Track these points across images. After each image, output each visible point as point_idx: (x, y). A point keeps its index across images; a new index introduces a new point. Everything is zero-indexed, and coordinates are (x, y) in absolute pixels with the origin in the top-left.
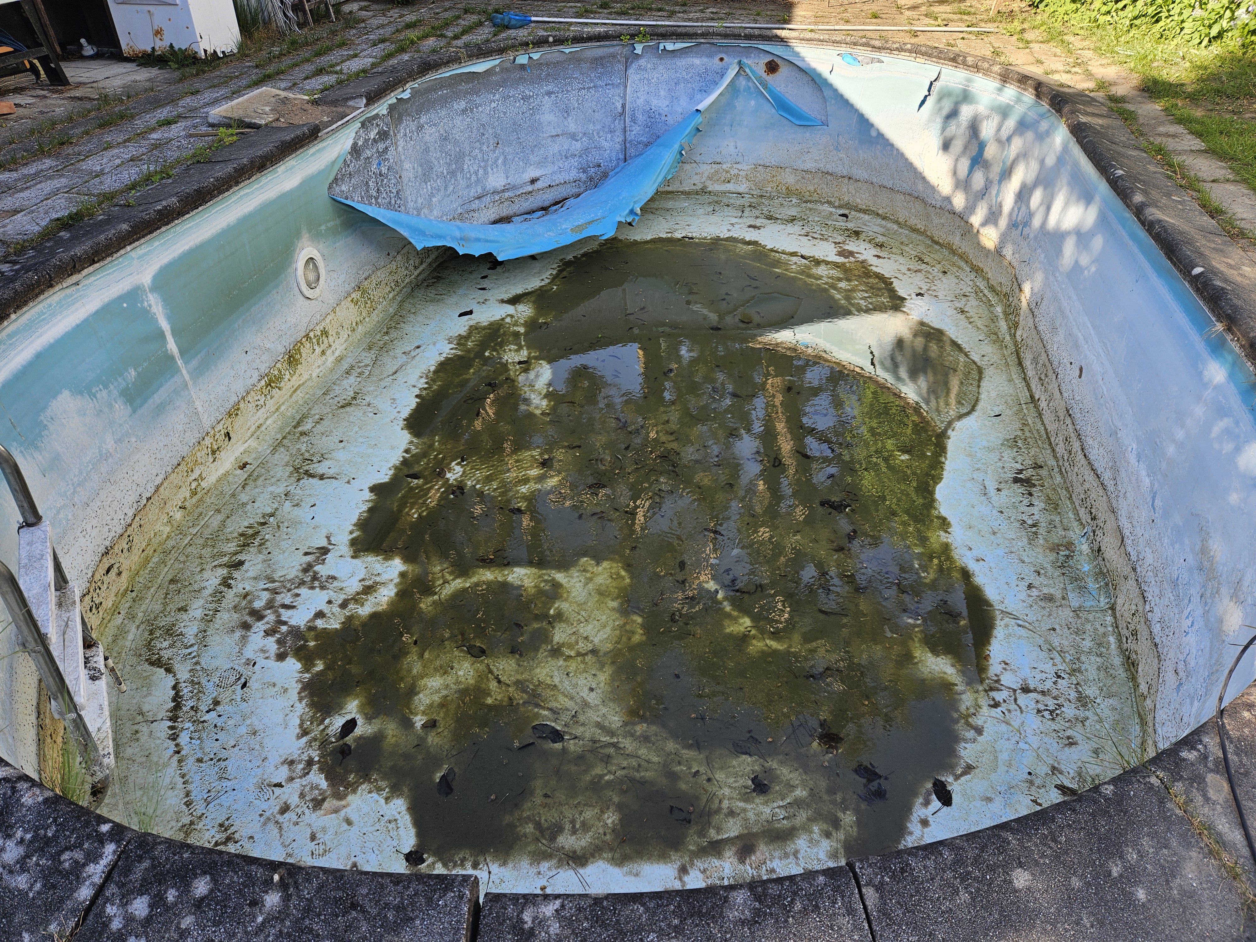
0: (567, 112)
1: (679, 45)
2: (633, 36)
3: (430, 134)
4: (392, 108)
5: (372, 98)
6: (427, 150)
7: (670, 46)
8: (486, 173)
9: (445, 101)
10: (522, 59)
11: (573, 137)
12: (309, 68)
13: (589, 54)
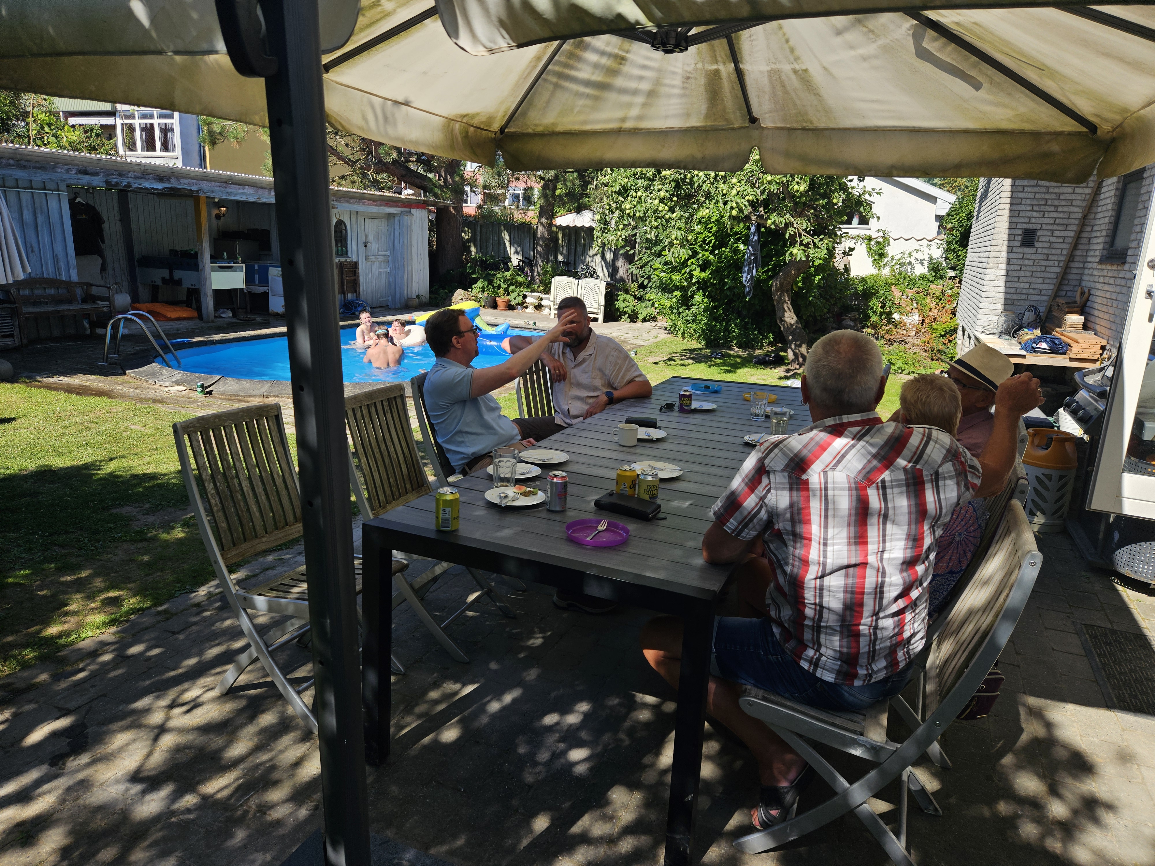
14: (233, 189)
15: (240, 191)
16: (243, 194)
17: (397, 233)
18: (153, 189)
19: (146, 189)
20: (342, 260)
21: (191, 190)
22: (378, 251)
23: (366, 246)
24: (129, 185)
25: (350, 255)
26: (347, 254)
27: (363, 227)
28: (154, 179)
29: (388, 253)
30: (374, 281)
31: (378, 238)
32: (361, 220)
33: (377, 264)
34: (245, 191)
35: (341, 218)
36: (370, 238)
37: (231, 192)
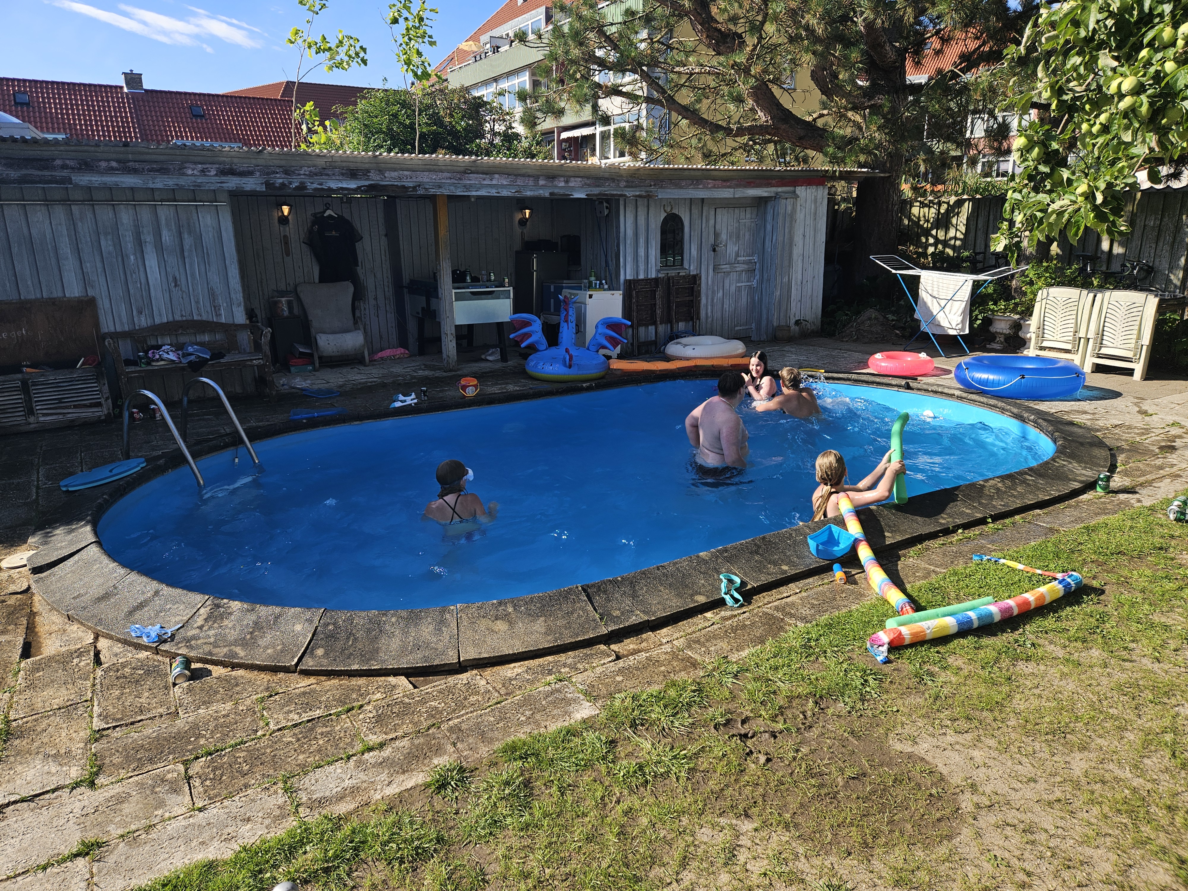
14: (473, 179)
15: (485, 182)
16: (491, 186)
17: (769, 227)
19: (330, 190)
20: (672, 273)
21: (403, 186)
22: (737, 255)
23: (714, 250)
24: (302, 187)
25: (686, 265)
26: (682, 264)
27: (712, 222)
28: (343, 174)
29: (755, 258)
30: (726, 302)
31: (738, 237)
32: (708, 211)
33: (734, 276)
34: (494, 182)
35: (675, 211)
36: (724, 237)
37: (471, 185)
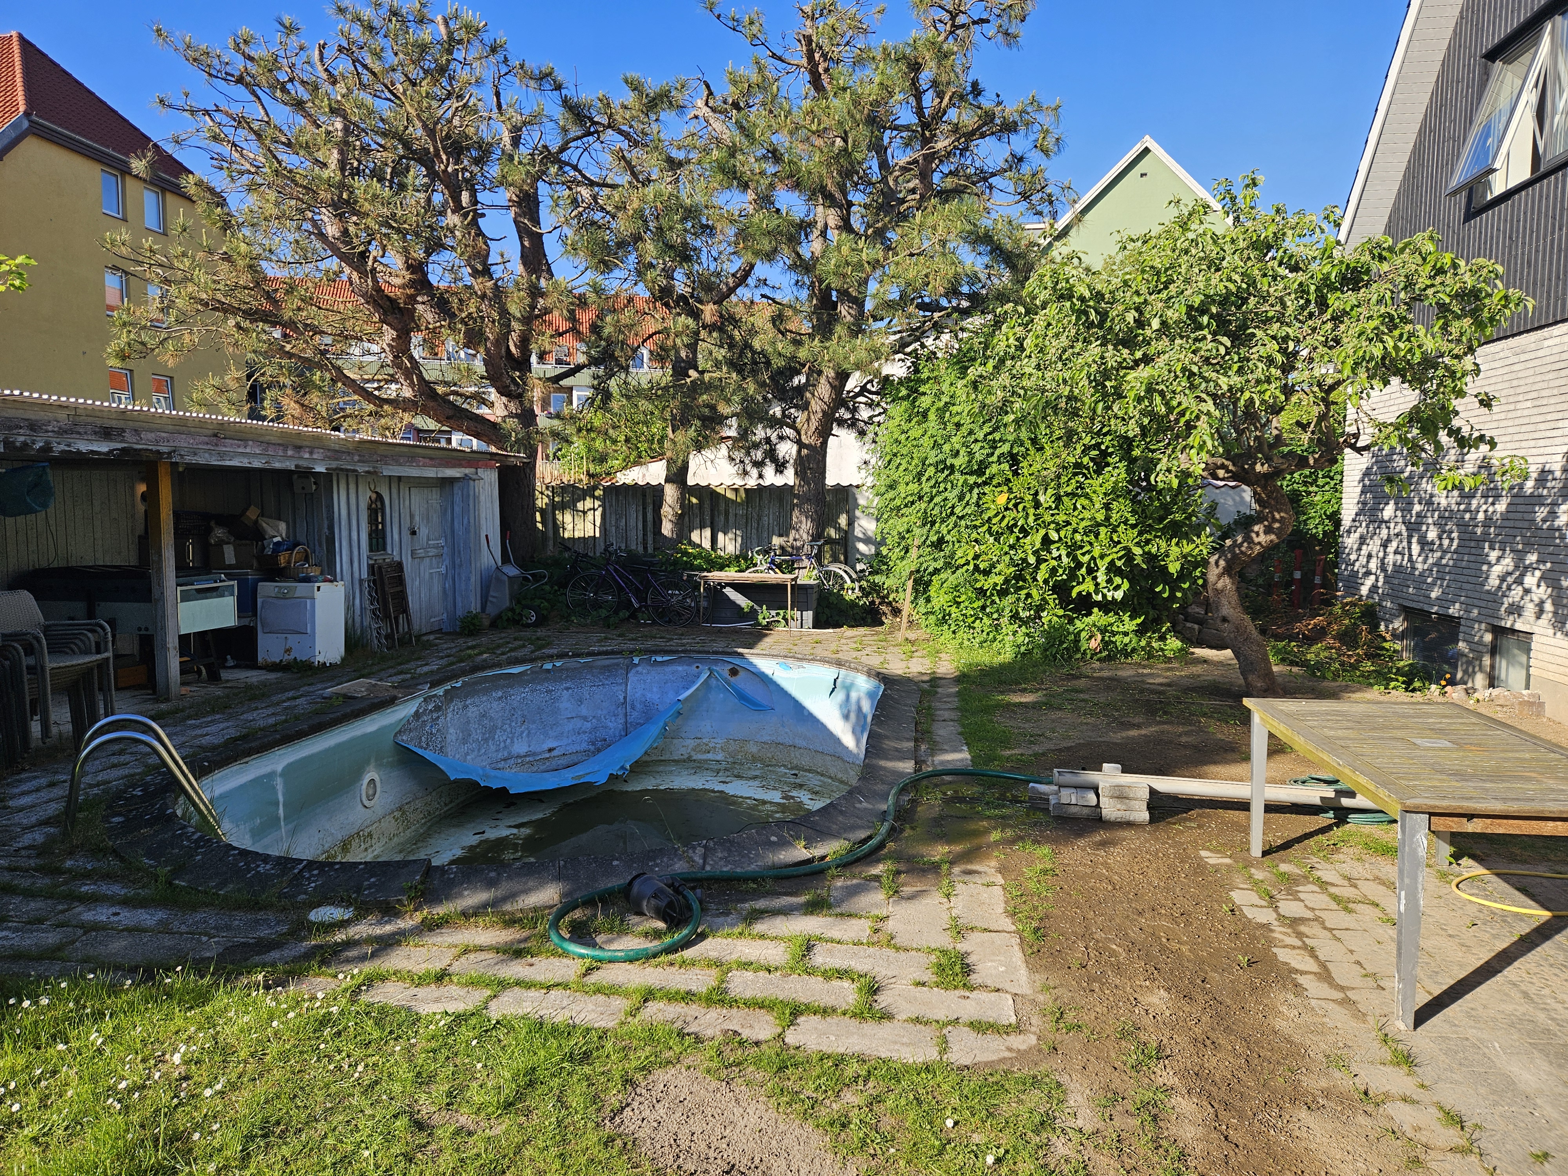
0: (581, 701)
1: (666, 658)
2: (631, 652)
3: (473, 712)
4: (446, 691)
5: (434, 685)
6: (468, 722)
7: (659, 659)
8: (512, 742)
9: (486, 691)
10: (548, 666)
11: (585, 719)
12: (391, 671)
13: (599, 663)
14: (228, 447)
15: (240, 450)
16: (244, 455)
17: (457, 509)
18: (92, 452)
19: (79, 452)
20: (380, 559)
21: (158, 452)
22: (429, 539)
23: (411, 533)
25: (389, 550)
26: (385, 549)
27: (407, 502)
29: (442, 542)
30: (422, 590)
31: (428, 519)
32: (404, 491)
33: (427, 561)
34: (248, 450)
35: (378, 490)
36: (417, 518)
37: (225, 453)
